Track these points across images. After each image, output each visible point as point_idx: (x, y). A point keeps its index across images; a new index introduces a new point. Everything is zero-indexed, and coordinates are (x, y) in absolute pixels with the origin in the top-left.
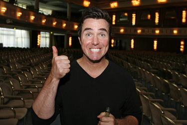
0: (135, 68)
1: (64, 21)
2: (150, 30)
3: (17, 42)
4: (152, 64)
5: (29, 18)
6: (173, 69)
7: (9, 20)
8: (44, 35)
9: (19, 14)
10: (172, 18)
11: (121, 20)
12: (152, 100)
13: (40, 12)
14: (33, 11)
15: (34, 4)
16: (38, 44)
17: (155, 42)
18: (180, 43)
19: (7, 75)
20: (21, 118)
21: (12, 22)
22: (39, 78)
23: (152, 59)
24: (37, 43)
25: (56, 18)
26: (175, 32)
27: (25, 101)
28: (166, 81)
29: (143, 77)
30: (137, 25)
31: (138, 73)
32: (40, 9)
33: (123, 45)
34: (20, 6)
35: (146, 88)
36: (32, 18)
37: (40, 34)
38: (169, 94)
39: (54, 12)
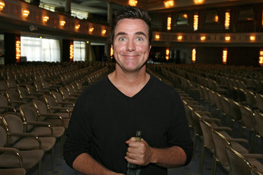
0: (197, 87)
1: (103, 27)
2: (218, 36)
3: (44, 55)
4: (219, 82)
5: (58, 23)
6: (248, 88)
7: (33, 26)
8: (79, 46)
9: (46, 19)
10: (249, 19)
11: (178, 23)
12: (217, 127)
13: (72, 15)
14: (63, 15)
15: (64, 5)
16: (71, 58)
17: (225, 53)
18: (259, 54)
19: (32, 97)
20: (49, 149)
21: (37, 29)
22: (70, 100)
23: (219, 75)
24: (70, 56)
25: (93, 22)
26: (252, 38)
27: (53, 128)
28: (236, 103)
29: (206, 98)
30: (201, 30)
31: (201, 93)
32: (72, 12)
33: (182, 57)
34: (47, 8)
35: (210, 113)
36: (63, 23)
37: (73, 44)
38: (240, 121)
39: (90, 14)
